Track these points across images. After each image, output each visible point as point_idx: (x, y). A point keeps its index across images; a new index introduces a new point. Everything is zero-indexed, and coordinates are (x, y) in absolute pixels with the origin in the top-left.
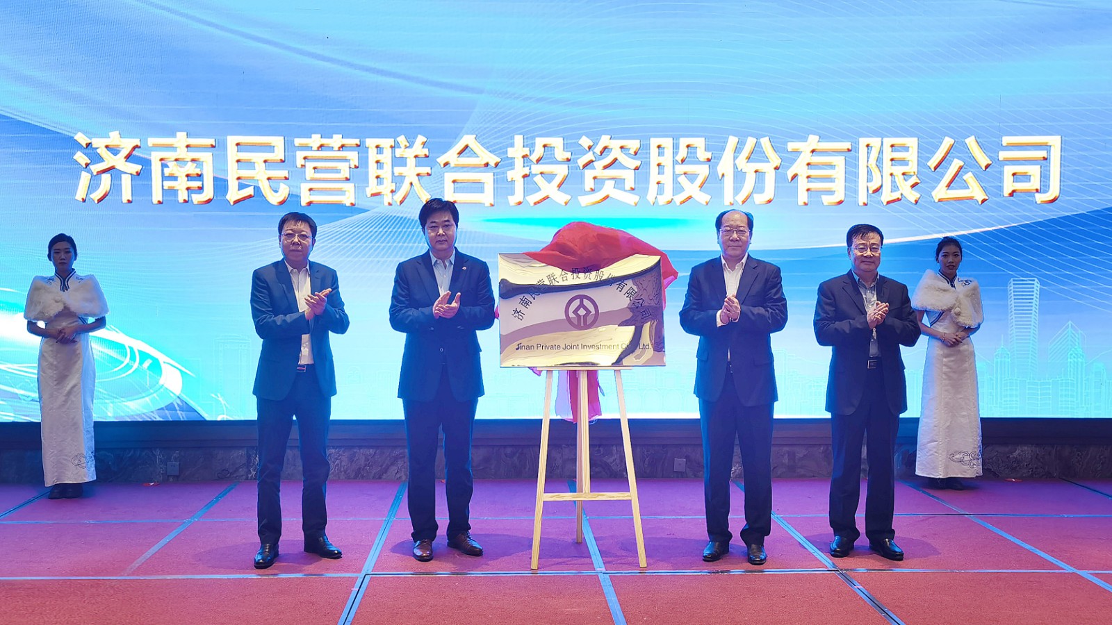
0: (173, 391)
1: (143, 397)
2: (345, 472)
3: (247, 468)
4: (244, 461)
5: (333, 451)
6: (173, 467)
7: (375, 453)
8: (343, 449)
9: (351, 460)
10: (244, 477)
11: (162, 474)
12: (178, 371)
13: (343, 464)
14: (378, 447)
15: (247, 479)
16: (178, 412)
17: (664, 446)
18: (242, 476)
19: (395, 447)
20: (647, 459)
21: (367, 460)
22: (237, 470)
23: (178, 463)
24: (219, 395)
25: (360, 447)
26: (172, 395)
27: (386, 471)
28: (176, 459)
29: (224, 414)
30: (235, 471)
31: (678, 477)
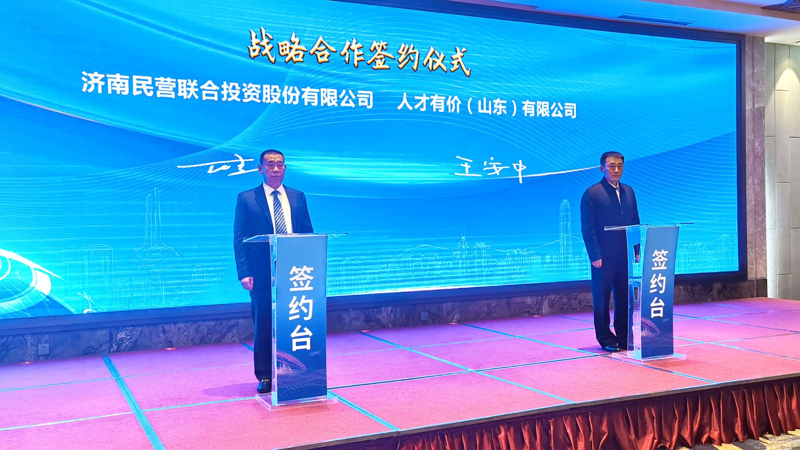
0: (44, 293)
1: (16, 298)
2: (192, 340)
3: (110, 343)
4: (107, 338)
5: (183, 325)
6: (44, 348)
7: (216, 324)
8: (190, 323)
9: (197, 331)
10: (107, 351)
11: (33, 355)
12: (47, 276)
13: (191, 334)
14: (217, 320)
15: (110, 352)
16: (48, 309)
17: (414, 305)
18: (105, 350)
19: (231, 319)
20: (404, 315)
21: (209, 329)
22: (101, 346)
23: (48, 345)
24: (85, 293)
25: (204, 321)
26: (42, 295)
27: (224, 336)
28: (46, 342)
29: (89, 308)
30: (99, 347)
31: (423, 324)
